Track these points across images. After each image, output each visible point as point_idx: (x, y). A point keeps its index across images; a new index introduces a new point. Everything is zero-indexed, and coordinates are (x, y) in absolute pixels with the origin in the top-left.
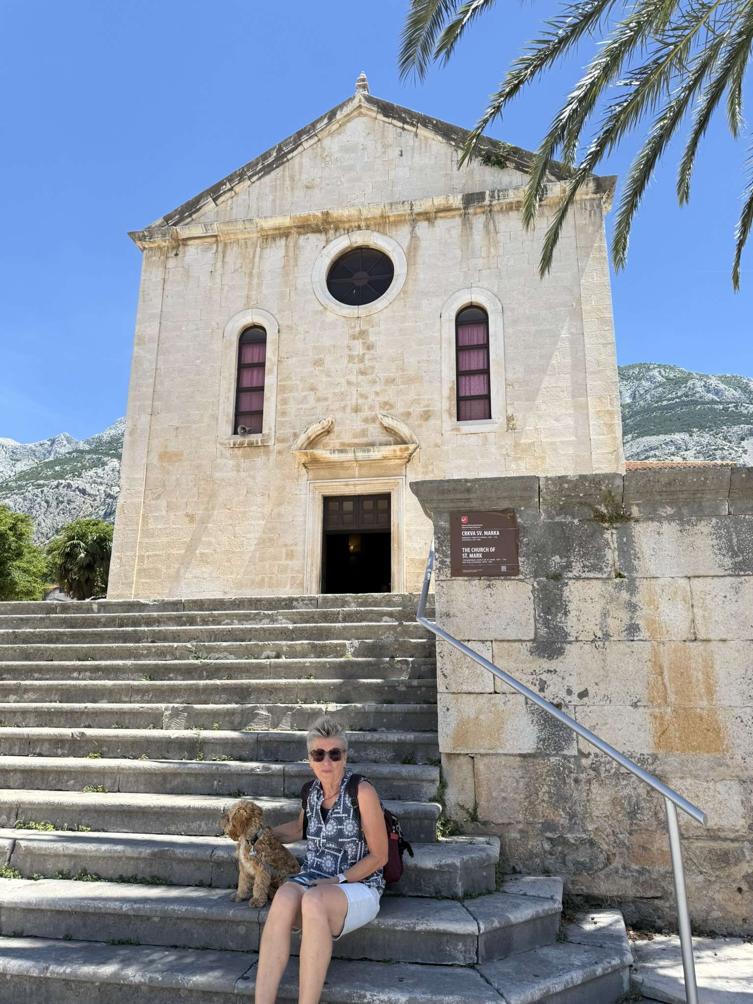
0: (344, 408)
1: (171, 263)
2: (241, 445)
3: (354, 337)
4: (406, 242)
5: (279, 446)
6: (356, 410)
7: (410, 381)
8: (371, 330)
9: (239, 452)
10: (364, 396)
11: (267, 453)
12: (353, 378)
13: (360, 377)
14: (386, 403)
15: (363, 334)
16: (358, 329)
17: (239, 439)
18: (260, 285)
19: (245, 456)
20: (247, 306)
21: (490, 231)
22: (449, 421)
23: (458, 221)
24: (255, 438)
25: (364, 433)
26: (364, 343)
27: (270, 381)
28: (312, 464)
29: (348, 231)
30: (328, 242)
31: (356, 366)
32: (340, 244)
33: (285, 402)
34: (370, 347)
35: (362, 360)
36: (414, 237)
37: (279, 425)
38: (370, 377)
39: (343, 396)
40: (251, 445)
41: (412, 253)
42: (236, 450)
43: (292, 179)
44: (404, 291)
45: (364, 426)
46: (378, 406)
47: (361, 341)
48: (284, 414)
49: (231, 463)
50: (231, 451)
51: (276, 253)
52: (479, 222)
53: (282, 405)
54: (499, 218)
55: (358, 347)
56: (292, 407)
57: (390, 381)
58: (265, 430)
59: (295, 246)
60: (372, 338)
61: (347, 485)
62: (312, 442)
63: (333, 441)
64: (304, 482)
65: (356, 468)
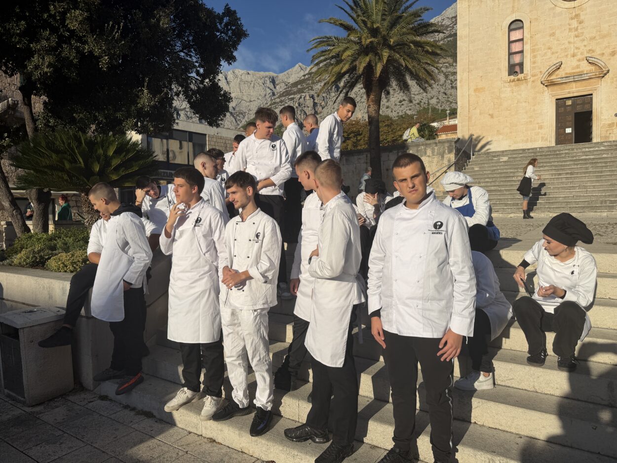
0: (567, 56)
2: (514, 81)
3: (572, 19)
5: (532, 79)
6: (574, 56)
7: (603, 37)
8: (581, 13)
9: (513, 84)
10: (577, 48)
11: (527, 83)
12: (572, 40)
13: (576, 39)
14: (590, 50)
15: (577, 16)
16: (574, 14)
17: (512, 77)
19: (516, 86)
20: (513, 12)
24: (521, 76)
25: (578, 67)
26: (578, 21)
27: (527, 48)
28: (551, 84)
31: (573, 34)
33: (535, 57)
34: (581, 22)
35: (576, 29)
37: (532, 68)
38: (581, 38)
39: (566, 49)
40: (518, 80)
42: (511, 83)
45: (578, 63)
46: (585, 52)
47: (576, 20)
48: (535, 63)
49: (509, 89)
50: (508, 84)
53: (533, 59)
55: (574, 23)
56: (539, 59)
57: (594, 38)
58: (525, 72)
60: (582, 17)
61: (569, 93)
62: (550, 75)
63: (561, 73)
64: (546, 93)
65: (574, 84)
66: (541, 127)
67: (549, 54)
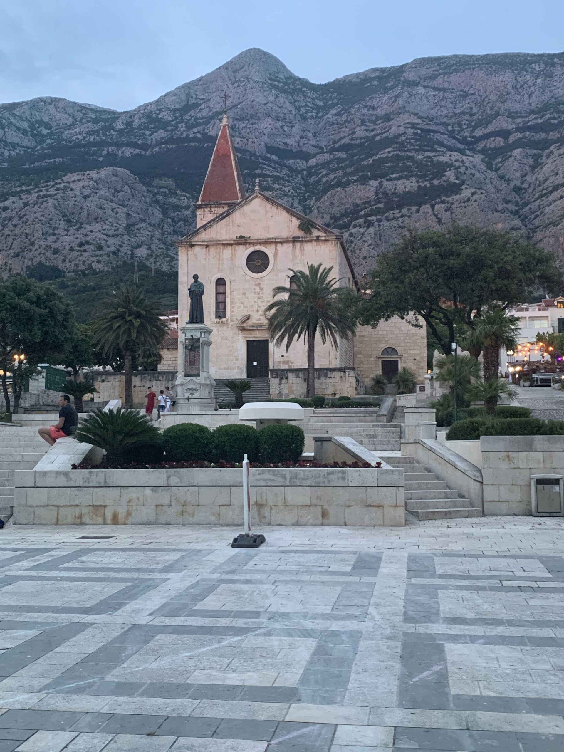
0: (253, 311)
1: (190, 253)
2: (219, 323)
3: (256, 285)
4: (273, 251)
5: (231, 323)
6: (257, 311)
8: (262, 283)
9: (218, 325)
10: (260, 307)
11: (228, 326)
12: (256, 300)
13: (258, 300)
15: (259, 284)
16: (257, 283)
17: (218, 320)
18: (223, 263)
20: (219, 271)
21: (302, 249)
23: (291, 244)
24: (224, 320)
25: (260, 319)
26: (259, 288)
27: (228, 300)
28: (243, 329)
29: (254, 244)
30: (246, 249)
31: (257, 296)
32: (251, 249)
33: (233, 307)
34: (261, 289)
35: (259, 294)
36: (276, 249)
37: (232, 316)
39: (252, 306)
40: (222, 323)
41: (276, 255)
43: (233, 222)
44: (273, 269)
45: (260, 317)
48: (233, 311)
49: (216, 328)
50: (215, 324)
51: (227, 252)
52: (298, 246)
53: (232, 309)
54: (305, 244)
58: (227, 317)
59: (235, 250)
60: (262, 286)
61: (254, 337)
62: (243, 322)
63: (250, 323)
64: (240, 335)
65: (257, 332)
66: (237, 360)
67: (242, 308)
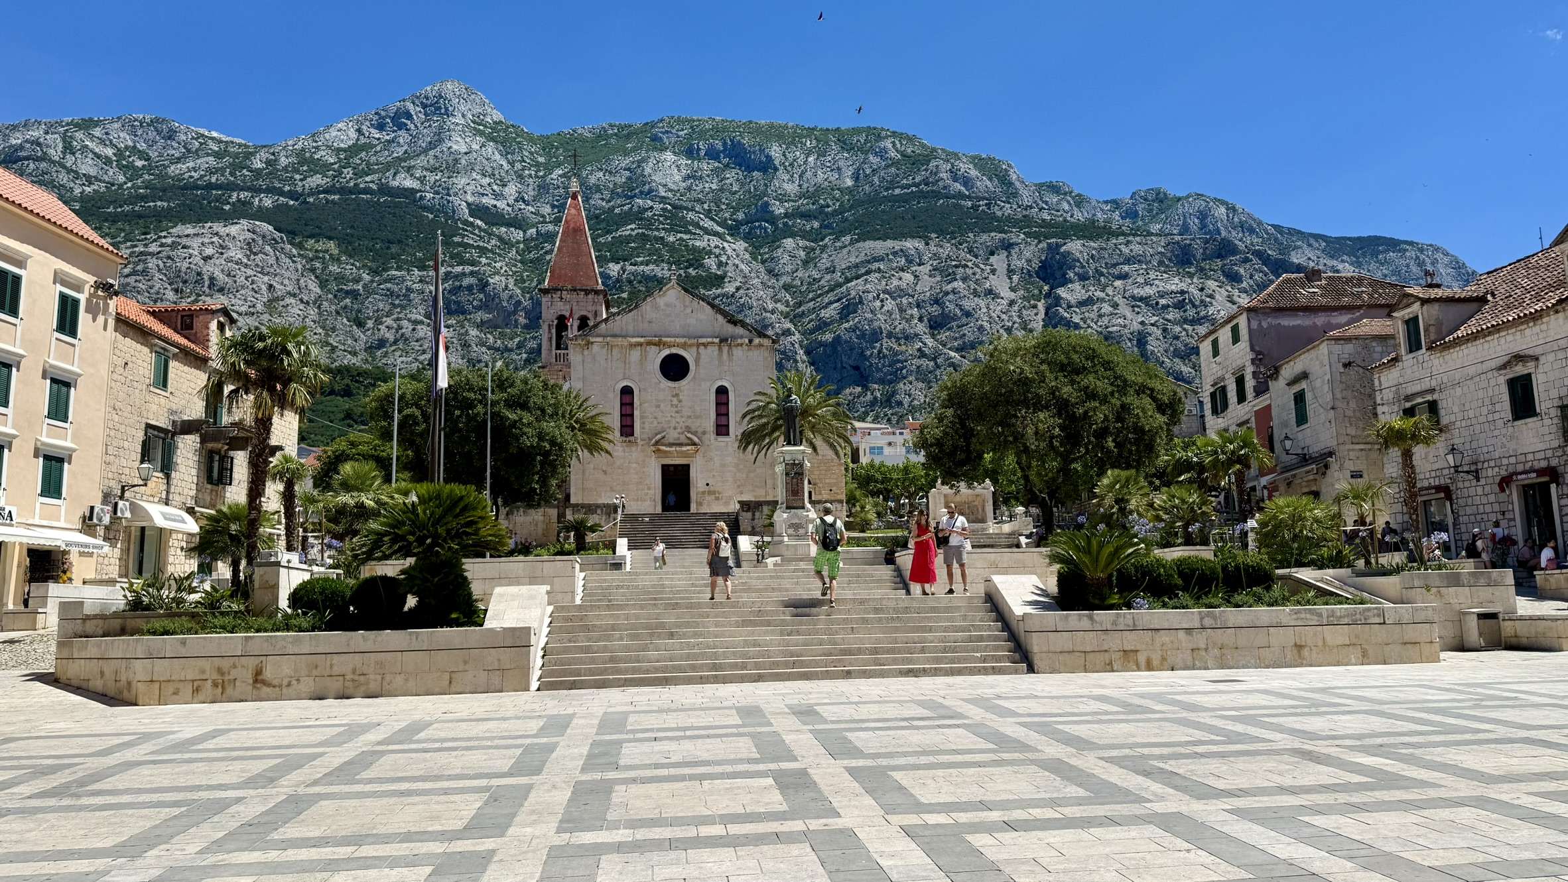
0: (669, 428)
1: (586, 353)
2: (625, 441)
3: (673, 396)
4: (695, 355)
5: (642, 442)
6: (675, 429)
7: (697, 417)
8: (680, 393)
9: (625, 444)
10: (678, 423)
11: (637, 445)
12: (673, 414)
13: (676, 414)
14: (687, 426)
15: (677, 395)
16: (674, 393)
17: (624, 438)
18: (630, 368)
19: (627, 446)
20: (624, 377)
21: (730, 354)
22: (713, 436)
23: (717, 347)
24: (631, 438)
25: (679, 439)
26: (677, 399)
27: (636, 413)
28: (657, 451)
29: (670, 347)
30: (660, 351)
31: (674, 409)
32: (666, 352)
33: (644, 423)
34: (680, 401)
35: (677, 407)
36: (698, 353)
37: (642, 433)
38: (680, 414)
39: (669, 422)
40: (629, 441)
41: (697, 361)
42: (623, 443)
43: (642, 316)
44: (694, 377)
45: (678, 436)
46: (684, 427)
47: (676, 397)
48: (643, 428)
49: (621, 449)
50: (620, 443)
51: (636, 354)
52: (725, 349)
53: (642, 424)
54: (734, 348)
55: (675, 401)
56: (647, 426)
57: (689, 417)
58: (635, 435)
59: (644, 352)
60: (681, 397)
61: (672, 461)
62: (657, 442)
63: (666, 441)
64: (653, 458)
65: (675, 454)
66: (649, 489)
67: (655, 422)
